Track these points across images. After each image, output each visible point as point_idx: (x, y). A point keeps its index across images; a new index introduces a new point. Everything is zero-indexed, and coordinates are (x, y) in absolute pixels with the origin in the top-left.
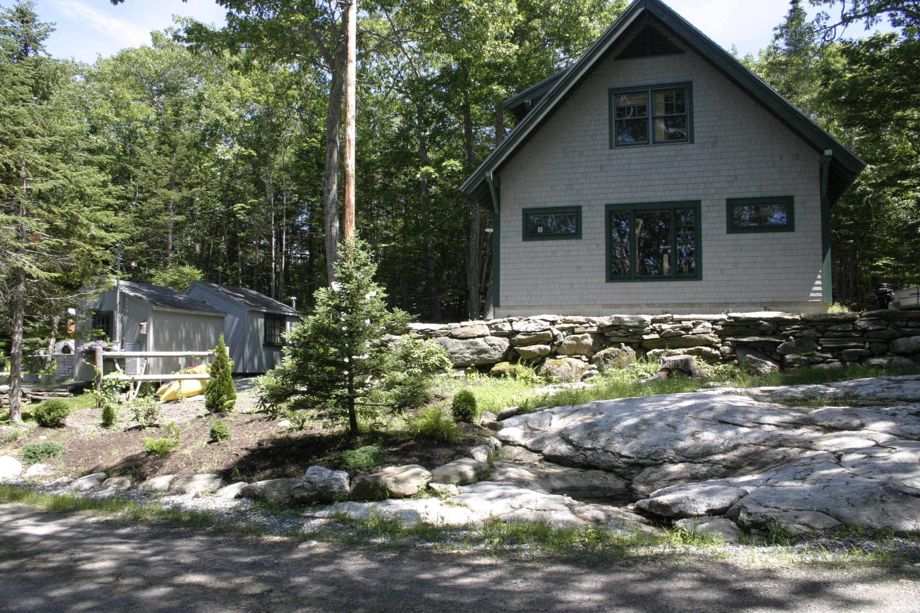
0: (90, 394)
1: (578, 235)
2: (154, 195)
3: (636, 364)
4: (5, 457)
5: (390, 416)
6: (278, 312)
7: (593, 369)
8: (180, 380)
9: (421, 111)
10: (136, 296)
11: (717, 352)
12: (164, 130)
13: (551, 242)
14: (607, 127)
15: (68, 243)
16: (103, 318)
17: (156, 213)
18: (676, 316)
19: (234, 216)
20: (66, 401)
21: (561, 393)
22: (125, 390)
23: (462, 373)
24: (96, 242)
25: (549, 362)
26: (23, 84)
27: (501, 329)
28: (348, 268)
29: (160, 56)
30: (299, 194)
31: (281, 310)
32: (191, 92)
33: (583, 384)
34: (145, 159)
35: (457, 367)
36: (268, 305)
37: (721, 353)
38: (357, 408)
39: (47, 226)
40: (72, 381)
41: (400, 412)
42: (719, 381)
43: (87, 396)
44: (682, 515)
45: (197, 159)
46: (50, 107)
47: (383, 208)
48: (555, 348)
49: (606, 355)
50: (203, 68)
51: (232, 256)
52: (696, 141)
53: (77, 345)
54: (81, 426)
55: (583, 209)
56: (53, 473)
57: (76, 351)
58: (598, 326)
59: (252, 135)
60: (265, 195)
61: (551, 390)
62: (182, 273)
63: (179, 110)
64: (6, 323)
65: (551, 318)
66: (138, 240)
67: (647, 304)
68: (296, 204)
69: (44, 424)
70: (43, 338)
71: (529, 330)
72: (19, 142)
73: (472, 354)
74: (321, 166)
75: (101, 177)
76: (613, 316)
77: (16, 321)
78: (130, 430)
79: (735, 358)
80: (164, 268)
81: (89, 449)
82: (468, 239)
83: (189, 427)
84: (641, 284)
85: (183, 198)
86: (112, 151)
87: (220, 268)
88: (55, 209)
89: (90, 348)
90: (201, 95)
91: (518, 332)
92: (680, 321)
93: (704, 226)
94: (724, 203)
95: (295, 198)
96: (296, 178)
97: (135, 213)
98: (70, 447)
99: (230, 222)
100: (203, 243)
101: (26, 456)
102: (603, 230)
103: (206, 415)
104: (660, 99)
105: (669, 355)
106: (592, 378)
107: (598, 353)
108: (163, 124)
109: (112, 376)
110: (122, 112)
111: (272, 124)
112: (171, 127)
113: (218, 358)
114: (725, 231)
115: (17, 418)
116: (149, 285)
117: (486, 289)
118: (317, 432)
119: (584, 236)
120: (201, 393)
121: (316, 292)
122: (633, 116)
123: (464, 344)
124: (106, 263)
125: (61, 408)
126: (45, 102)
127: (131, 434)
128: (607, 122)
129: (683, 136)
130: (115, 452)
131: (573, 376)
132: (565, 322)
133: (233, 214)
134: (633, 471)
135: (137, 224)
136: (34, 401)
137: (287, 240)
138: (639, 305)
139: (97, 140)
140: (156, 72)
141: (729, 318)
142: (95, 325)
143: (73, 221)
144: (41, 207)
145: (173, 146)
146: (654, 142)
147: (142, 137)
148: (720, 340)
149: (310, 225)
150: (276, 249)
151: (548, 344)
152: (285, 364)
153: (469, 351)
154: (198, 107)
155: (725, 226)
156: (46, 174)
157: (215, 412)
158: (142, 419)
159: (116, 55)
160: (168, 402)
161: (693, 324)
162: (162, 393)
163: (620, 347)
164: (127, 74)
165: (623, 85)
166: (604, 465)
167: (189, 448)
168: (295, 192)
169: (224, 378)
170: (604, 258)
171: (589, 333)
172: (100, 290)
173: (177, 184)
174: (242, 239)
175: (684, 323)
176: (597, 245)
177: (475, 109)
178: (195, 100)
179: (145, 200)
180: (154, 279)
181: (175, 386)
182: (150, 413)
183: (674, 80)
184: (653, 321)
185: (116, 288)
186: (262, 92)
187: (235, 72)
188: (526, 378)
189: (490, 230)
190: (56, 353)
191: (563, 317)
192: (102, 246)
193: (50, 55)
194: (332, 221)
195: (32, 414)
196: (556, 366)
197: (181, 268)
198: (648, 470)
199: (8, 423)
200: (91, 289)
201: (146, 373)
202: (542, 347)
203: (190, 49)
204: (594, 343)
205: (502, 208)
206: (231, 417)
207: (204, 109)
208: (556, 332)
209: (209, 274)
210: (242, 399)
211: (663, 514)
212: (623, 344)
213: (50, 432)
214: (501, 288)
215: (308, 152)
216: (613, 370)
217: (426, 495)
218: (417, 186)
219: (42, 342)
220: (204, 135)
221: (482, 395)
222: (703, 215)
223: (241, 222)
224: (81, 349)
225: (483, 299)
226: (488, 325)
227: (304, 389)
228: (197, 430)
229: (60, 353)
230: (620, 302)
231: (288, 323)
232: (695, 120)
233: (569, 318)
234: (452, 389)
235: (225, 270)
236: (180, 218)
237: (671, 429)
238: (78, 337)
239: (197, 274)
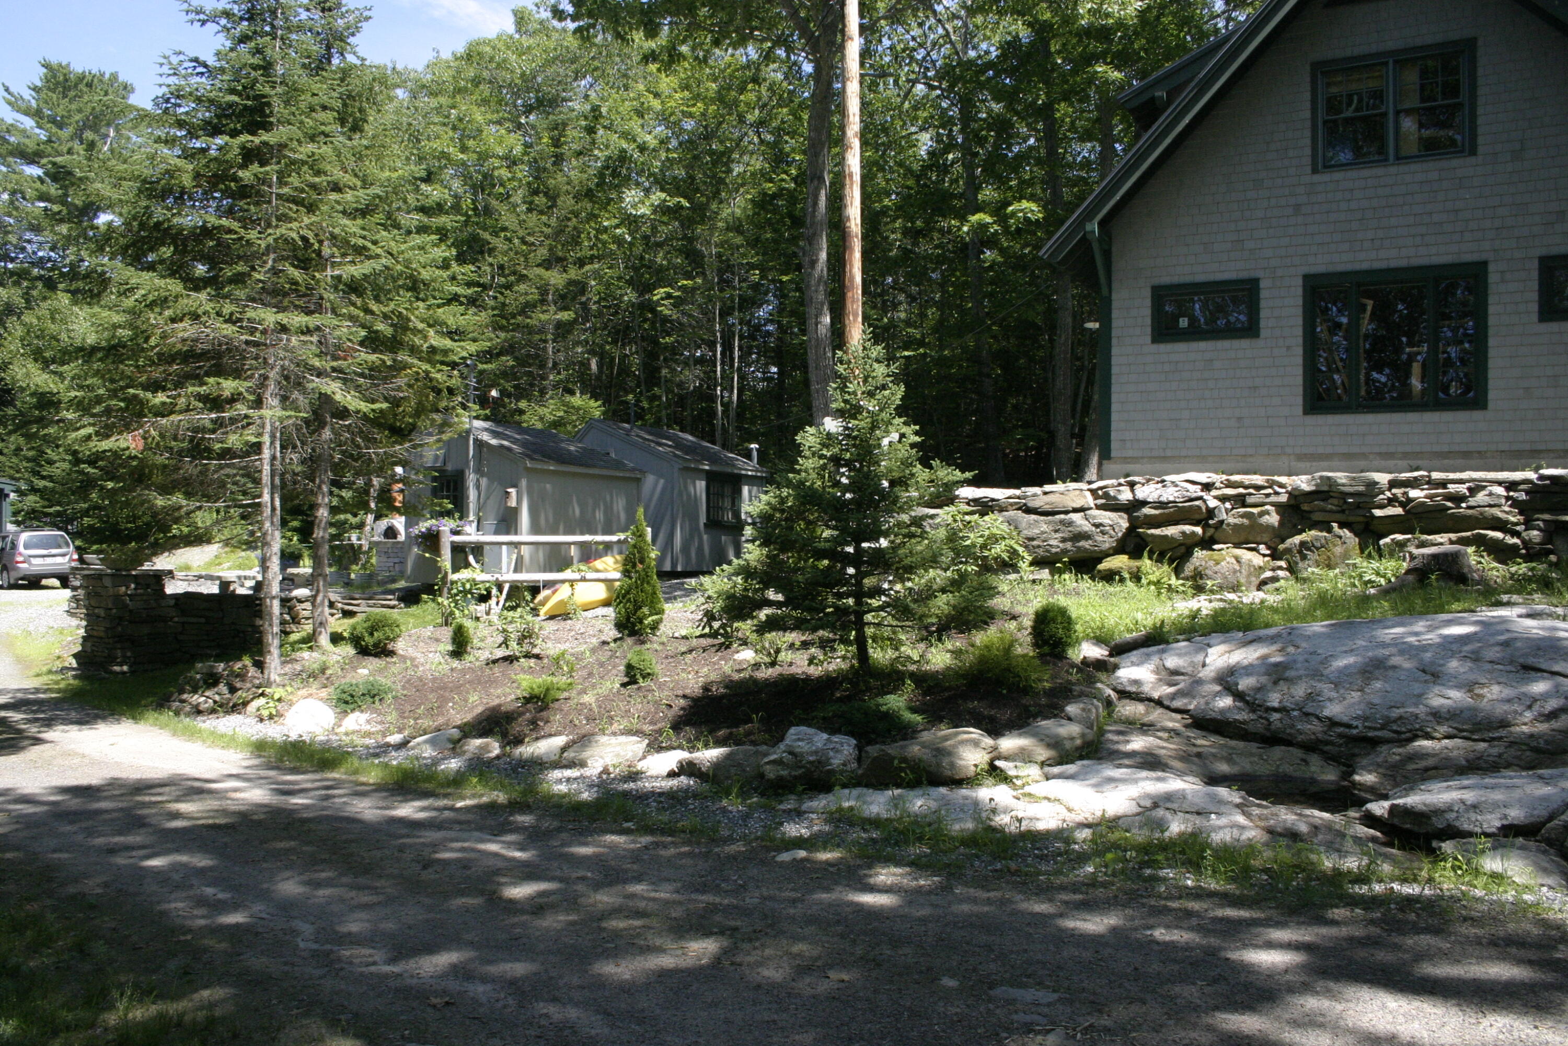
0: (431, 605)
1: (1251, 330)
2: (522, 278)
3: (1358, 561)
4: (310, 700)
5: (922, 646)
6: (729, 470)
7: (1280, 568)
8: (572, 582)
9: (967, 117)
10: (502, 446)
11: (1515, 540)
12: (538, 169)
13: (1202, 345)
14: (1308, 133)
15: (394, 360)
16: (448, 483)
17: (527, 308)
18: (1436, 475)
19: (653, 311)
20: (395, 614)
21: (1223, 609)
22: (484, 598)
23: (1045, 574)
24: (438, 358)
25: (1199, 555)
26: (324, 108)
27: (1115, 498)
28: (855, 393)
29: (529, 48)
30: (762, 271)
31: (734, 466)
32: (577, 105)
33: (1261, 595)
34: (508, 219)
35: (1038, 563)
36: (713, 458)
37: (1523, 541)
38: (869, 631)
39: (363, 333)
40: (402, 584)
41: (940, 640)
42: (1519, 593)
43: (425, 607)
44: (1453, 833)
45: (592, 217)
46: (365, 142)
47: (902, 290)
48: (1210, 532)
49: (1303, 544)
50: (596, 63)
51: (651, 377)
52: (1481, 149)
53: (408, 525)
54: (419, 655)
55: (1262, 284)
56: (379, 727)
57: (408, 535)
58: (1289, 493)
59: (680, 172)
60: (703, 274)
61: (1204, 605)
62: (568, 406)
63: (560, 135)
64: (305, 490)
65: (1203, 477)
66: (499, 354)
67: (1380, 454)
68: (756, 287)
69: (364, 651)
70: (355, 515)
71: (1163, 499)
72: (321, 201)
73: (1064, 540)
74: (797, 222)
75: (440, 253)
76: (1318, 475)
77: (320, 487)
78: (495, 662)
79: (1551, 552)
80: (541, 402)
81: (432, 691)
82: (1051, 340)
83: (589, 658)
84: (1370, 418)
85: (571, 283)
86: (456, 208)
87: (631, 397)
88: (374, 307)
89: (429, 530)
90: (595, 109)
91: (1144, 503)
92: (1443, 484)
93: (1491, 309)
94: (1536, 263)
95: (755, 276)
96: (754, 243)
97: (493, 309)
98: (404, 688)
99: (645, 320)
100: (602, 356)
101: (339, 700)
102: (1300, 321)
103: (615, 640)
104: (1412, 77)
105: (1422, 545)
106: (1277, 585)
107: (1289, 541)
108: (536, 161)
109: (464, 574)
110: (471, 143)
111: (712, 153)
112: (549, 165)
113: (635, 546)
114: (1535, 317)
115: (324, 640)
116: (518, 426)
117: (1083, 429)
118: (799, 671)
119: (1263, 333)
120: (606, 603)
121: (801, 434)
122: (1357, 110)
123: (1050, 522)
124: (451, 391)
125: (390, 626)
126: (357, 136)
127: (497, 669)
128: (1308, 124)
129: (1453, 142)
130: (473, 698)
131: (1243, 580)
132: (1230, 485)
133: (650, 307)
134: (1356, 751)
135: (497, 327)
136: (347, 614)
137: (740, 348)
138: (1364, 456)
139: (434, 193)
140: (523, 74)
141: (1542, 478)
142: (435, 492)
143: (402, 325)
144: (354, 305)
145: (553, 197)
146: (1399, 158)
147: (501, 185)
148: (1521, 518)
149: (779, 322)
150: (723, 363)
151: (1196, 524)
152: (747, 556)
153: (1058, 535)
154: (591, 130)
155: (1535, 307)
156: (360, 251)
157: (630, 635)
158: (513, 645)
159: (461, 49)
160: (552, 618)
161: (1469, 489)
162: (543, 603)
163: (1329, 530)
164: (477, 82)
165: (1339, 54)
166: (1300, 738)
167: (590, 693)
168: (752, 267)
169: (645, 578)
170: (1300, 371)
171: (1272, 504)
172: (445, 437)
173: (560, 260)
174: (666, 347)
175: (1452, 488)
176: (1288, 348)
177: (1063, 109)
178: (586, 118)
179: (508, 286)
180: (525, 417)
181: (564, 592)
182: (526, 636)
183: (1439, 38)
184: (1393, 484)
185: (468, 432)
186: (697, 97)
187: (653, 67)
188: (1158, 583)
189: (1093, 325)
190: (376, 539)
191: (1224, 477)
192: (447, 364)
193: (363, 60)
194: (819, 314)
195: (346, 634)
196: (1211, 563)
197: (568, 398)
198: (1384, 748)
199: (311, 648)
200: (431, 434)
201: (516, 570)
202: (1188, 528)
203: (578, 30)
204: (1281, 523)
205: (1115, 285)
206: (654, 644)
207: (601, 132)
208: (1213, 503)
209: (613, 407)
210: (672, 614)
211: (1416, 829)
212: (1335, 525)
213: (374, 663)
214: (1114, 426)
215: (774, 196)
216: (1316, 570)
217: (991, 781)
218: (962, 250)
219: (354, 521)
220: (601, 175)
221: (1082, 611)
222: (1492, 288)
223: (666, 320)
224: (415, 531)
225: (1078, 445)
226: (1091, 490)
227: (780, 597)
228: (602, 665)
229: (382, 539)
230: (1329, 450)
231: (745, 490)
232: (1480, 111)
233: (1236, 478)
234: (1028, 601)
235: (638, 401)
236: (566, 316)
237: (1428, 677)
238: (411, 512)
239: (595, 408)
